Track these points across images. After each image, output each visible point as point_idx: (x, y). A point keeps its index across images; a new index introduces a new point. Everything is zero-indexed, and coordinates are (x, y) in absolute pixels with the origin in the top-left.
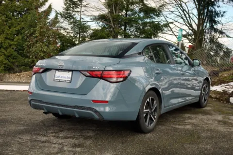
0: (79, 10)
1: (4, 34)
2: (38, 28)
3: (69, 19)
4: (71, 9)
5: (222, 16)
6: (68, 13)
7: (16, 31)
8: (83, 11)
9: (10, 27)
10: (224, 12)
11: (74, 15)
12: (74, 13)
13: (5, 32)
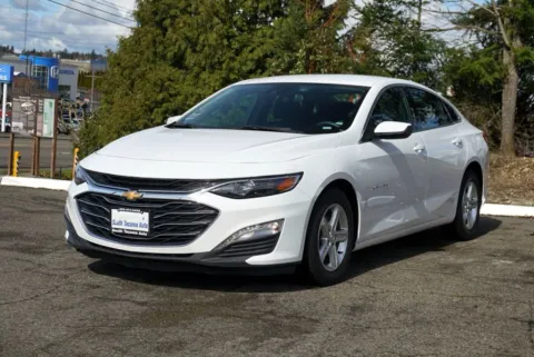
1: (221, 69)
2: (301, 53)
3: (385, 24)
6: (382, 8)
7: (252, 60)
8: (426, 2)
9: (238, 52)
11: (400, 13)
12: (402, 8)
13: (224, 66)
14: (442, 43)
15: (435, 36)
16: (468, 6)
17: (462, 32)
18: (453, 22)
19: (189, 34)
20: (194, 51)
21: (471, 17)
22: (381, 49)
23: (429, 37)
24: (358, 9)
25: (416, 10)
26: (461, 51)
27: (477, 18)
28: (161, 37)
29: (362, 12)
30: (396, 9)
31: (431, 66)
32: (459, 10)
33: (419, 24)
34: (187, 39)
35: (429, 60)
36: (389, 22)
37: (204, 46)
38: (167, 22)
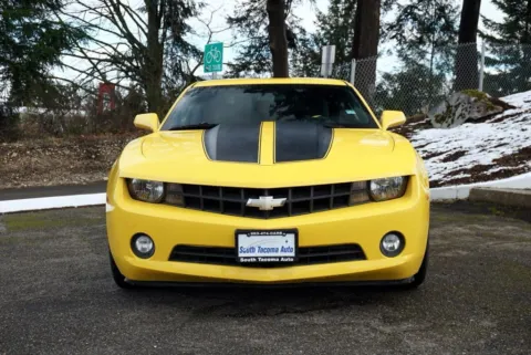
5: (196, 14)
10: (202, 5)
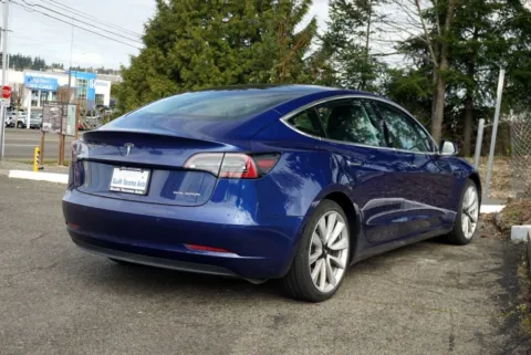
0: (364, 29)
1: (209, 83)
2: (273, 71)
3: (340, 49)
4: (347, 27)
7: (233, 76)
8: (373, 32)
9: (222, 69)
11: (352, 40)
12: (352, 37)
13: (211, 80)
14: (385, 65)
15: (380, 59)
16: (405, 36)
17: (402, 56)
18: (395, 48)
19: (183, 54)
20: (188, 69)
21: (409, 44)
22: (336, 69)
23: (375, 60)
24: (319, 37)
25: (365, 38)
26: (401, 71)
27: (413, 45)
28: (162, 57)
29: (322, 39)
30: (349, 37)
31: (376, 83)
32: (399, 39)
33: (367, 49)
34: (182, 59)
35: (374, 79)
36: (344, 47)
37: (195, 64)
38: (167, 45)
